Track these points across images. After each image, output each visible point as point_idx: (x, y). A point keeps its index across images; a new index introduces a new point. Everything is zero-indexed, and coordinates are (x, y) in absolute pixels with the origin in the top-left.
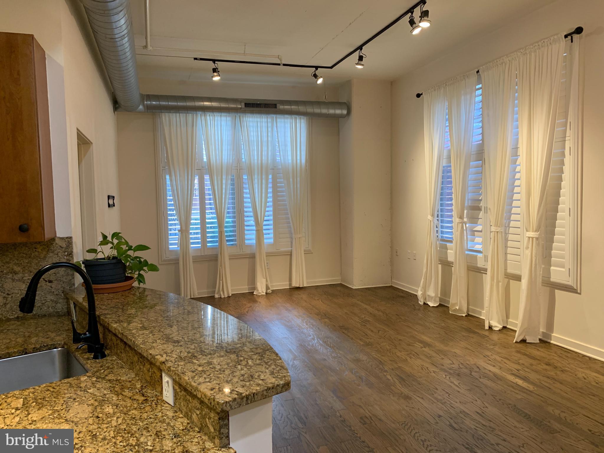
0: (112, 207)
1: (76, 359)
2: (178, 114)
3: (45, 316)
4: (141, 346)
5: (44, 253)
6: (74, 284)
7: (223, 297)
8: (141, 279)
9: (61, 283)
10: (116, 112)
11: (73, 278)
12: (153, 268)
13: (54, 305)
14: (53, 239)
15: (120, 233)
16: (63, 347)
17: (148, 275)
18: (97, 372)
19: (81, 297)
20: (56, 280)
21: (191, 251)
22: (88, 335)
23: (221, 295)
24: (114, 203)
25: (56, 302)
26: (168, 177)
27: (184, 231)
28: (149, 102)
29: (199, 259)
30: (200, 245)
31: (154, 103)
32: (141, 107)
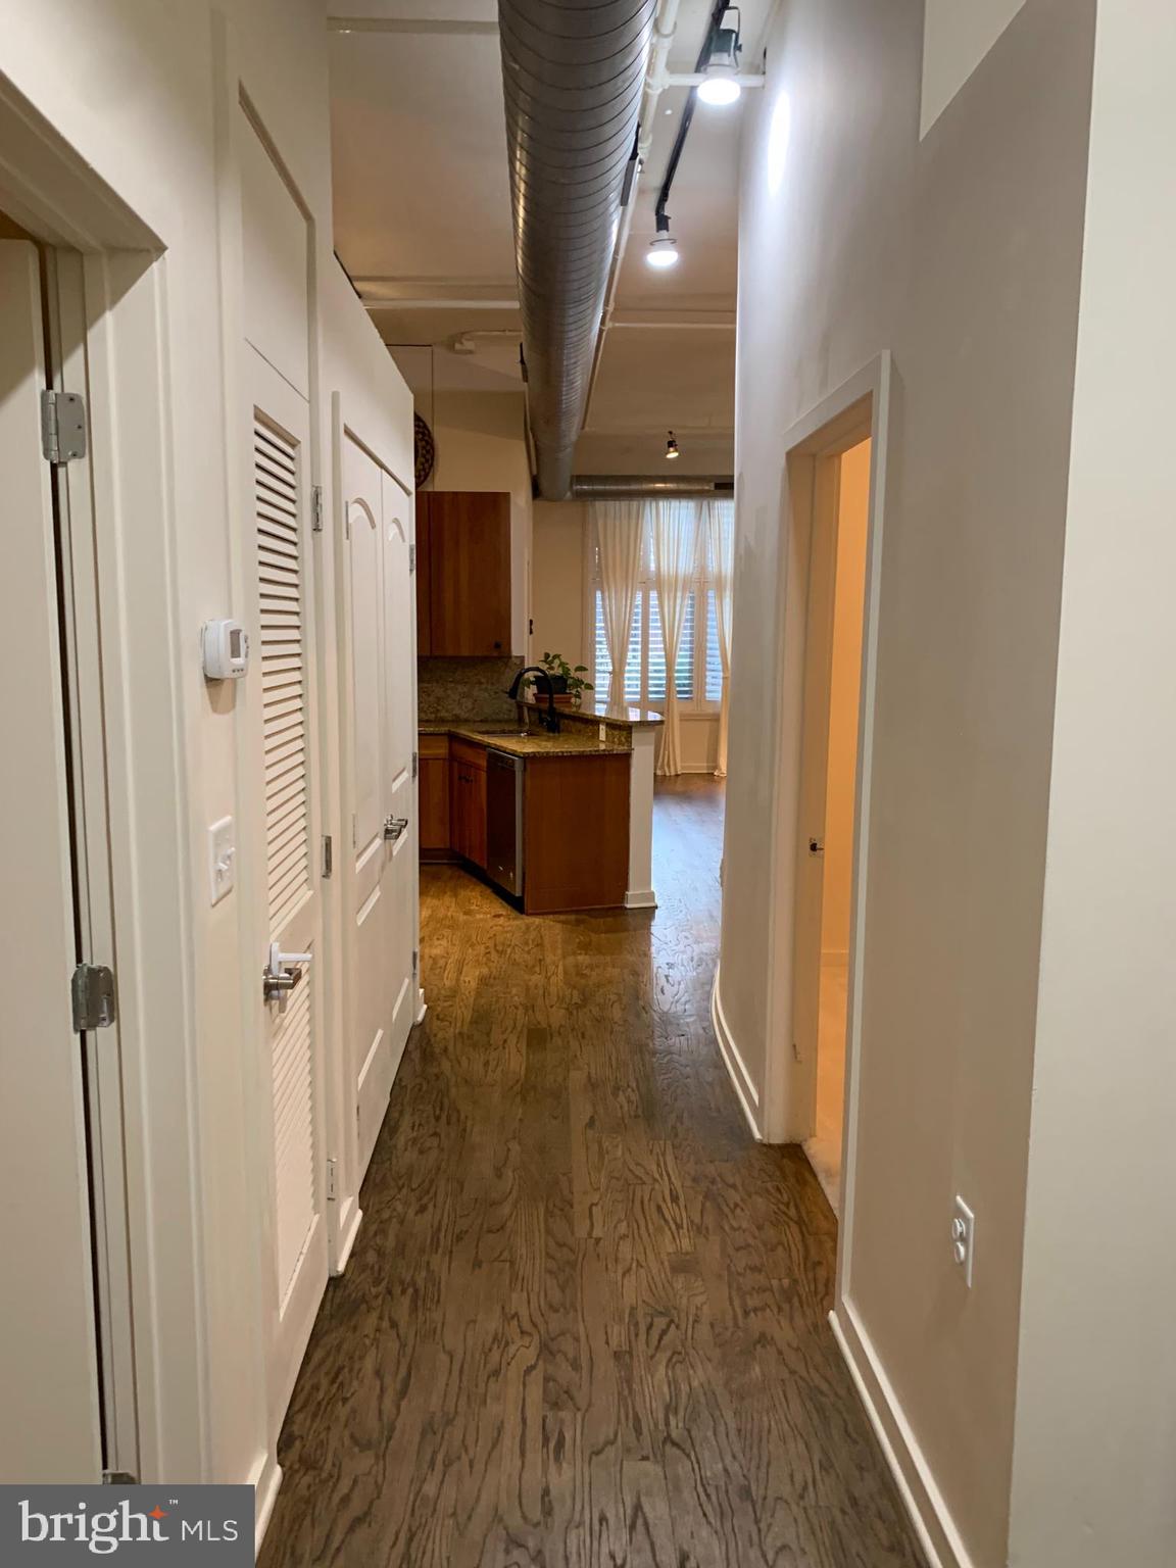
13: (508, 713)
15: (568, 664)
24: (532, 629)
26: (599, 594)
27: (618, 674)
31: (585, 487)
32: (569, 494)
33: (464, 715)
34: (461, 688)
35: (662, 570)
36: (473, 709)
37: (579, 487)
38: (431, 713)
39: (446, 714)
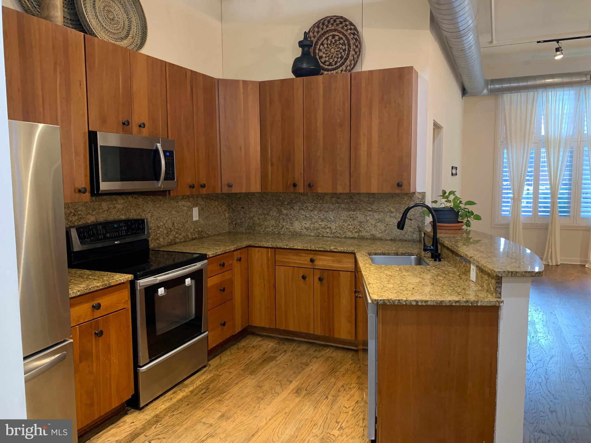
0: (454, 175)
1: (425, 261)
2: (519, 94)
3: (406, 241)
4: (461, 250)
5: (409, 201)
6: (424, 223)
7: (550, 264)
8: (468, 224)
9: (417, 221)
10: (464, 98)
11: (425, 219)
12: (478, 218)
13: (412, 235)
14: (414, 193)
15: (461, 199)
16: (417, 256)
17: (473, 222)
18: (436, 266)
19: (429, 229)
20: (414, 219)
21: (521, 218)
22: (432, 248)
23: (548, 262)
24: (456, 173)
25: (413, 233)
26: (505, 151)
27: (517, 199)
28: (493, 86)
29: (530, 226)
30: (531, 214)
31: (497, 86)
32: (485, 91)
33: (379, 235)
34: (376, 216)
35: (550, 134)
36: (385, 230)
37: (492, 86)
38: (356, 232)
39: (366, 234)
